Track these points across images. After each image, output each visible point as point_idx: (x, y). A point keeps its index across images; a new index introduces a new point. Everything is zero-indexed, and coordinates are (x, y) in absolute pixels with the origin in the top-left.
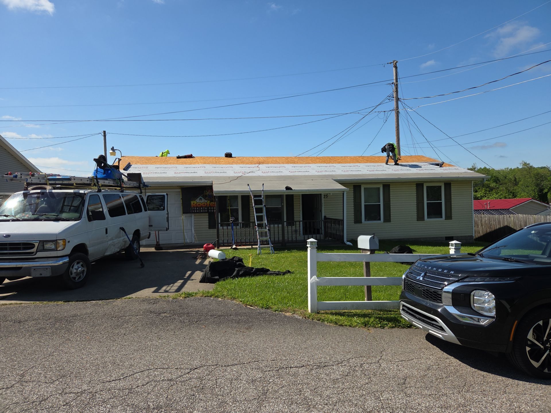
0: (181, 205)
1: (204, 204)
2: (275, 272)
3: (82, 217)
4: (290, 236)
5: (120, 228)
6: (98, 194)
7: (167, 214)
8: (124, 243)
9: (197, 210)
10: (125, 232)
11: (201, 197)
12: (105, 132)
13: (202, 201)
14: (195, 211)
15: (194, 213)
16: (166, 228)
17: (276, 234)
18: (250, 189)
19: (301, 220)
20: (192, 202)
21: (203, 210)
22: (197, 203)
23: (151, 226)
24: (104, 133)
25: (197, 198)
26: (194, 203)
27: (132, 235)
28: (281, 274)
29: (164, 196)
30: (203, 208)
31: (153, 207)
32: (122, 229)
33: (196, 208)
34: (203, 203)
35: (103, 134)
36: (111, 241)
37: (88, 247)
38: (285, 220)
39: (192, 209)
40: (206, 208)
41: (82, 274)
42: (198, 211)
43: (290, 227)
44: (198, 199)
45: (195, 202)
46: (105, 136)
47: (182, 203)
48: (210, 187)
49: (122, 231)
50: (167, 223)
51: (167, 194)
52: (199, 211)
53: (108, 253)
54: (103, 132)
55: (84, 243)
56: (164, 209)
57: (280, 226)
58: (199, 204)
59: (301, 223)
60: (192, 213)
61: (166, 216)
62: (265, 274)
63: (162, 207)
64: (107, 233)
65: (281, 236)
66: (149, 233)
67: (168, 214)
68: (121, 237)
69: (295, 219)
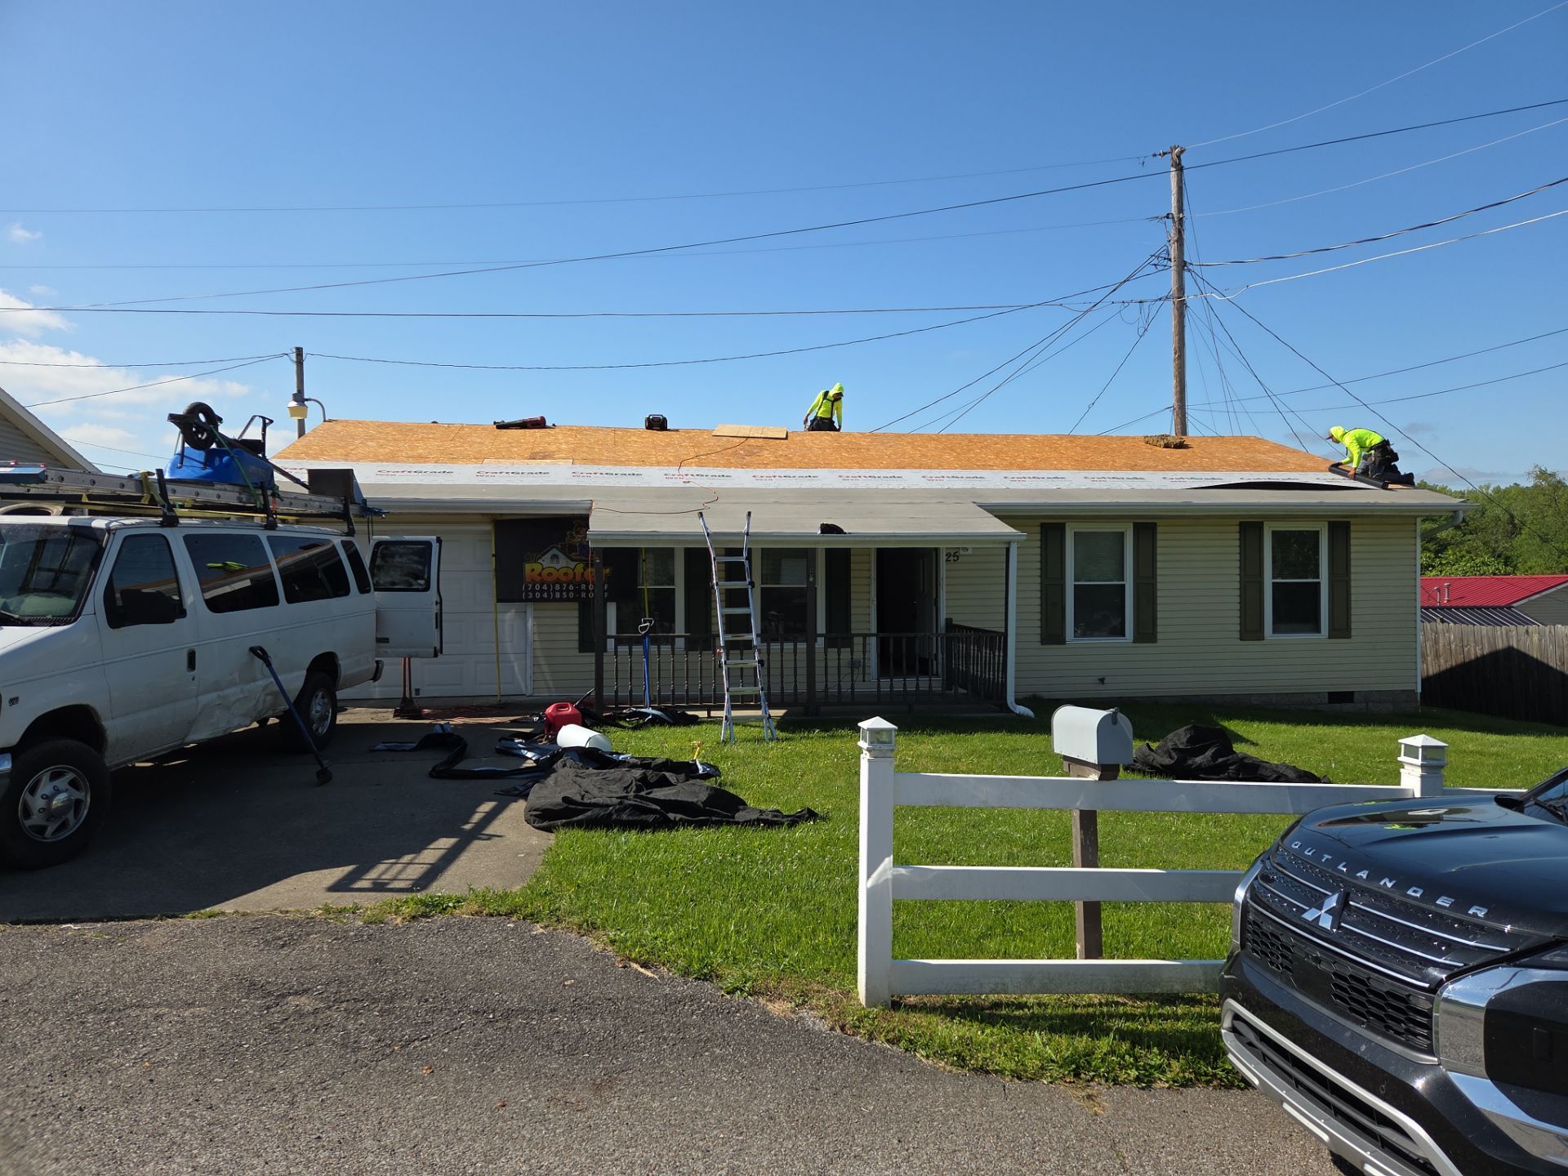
0: (492, 575)
1: (566, 574)
2: (764, 817)
3: (83, 613)
4: (833, 678)
5: (253, 650)
6: (166, 532)
7: (437, 603)
8: (269, 698)
9: (542, 591)
10: (269, 665)
11: (555, 551)
12: (299, 351)
13: (558, 562)
14: (538, 595)
15: (534, 600)
16: (433, 650)
17: (789, 672)
18: (707, 529)
19: (874, 630)
20: (528, 567)
21: (561, 591)
22: (543, 569)
23: (382, 640)
24: (297, 355)
25: (545, 553)
26: (533, 570)
27: (305, 672)
28: (782, 824)
29: (428, 544)
30: (561, 587)
31: (389, 579)
32: (259, 653)
33: (541, 586)
34: (565, 570)
35: (294, 357)
36: (214, 695)
37: (102, 719)
38: (821, 628)
39: (527, 587)
40: (571, 587)
41: (72, 812)
42: (545, 595)
43: (833, 652)
44: (549, 555)
45: (537, 567)
46: (300, 363)
47: (496, 570)
48: (583, 520)
49: (259, 662)
50: (436, 632)
51: (439, 540)
52: (549, 595)
53: (202, 734)
54: (294, 350)
55: (88, 705)
56: (427, 588)
57: (802, 646)
58: (550, 574)
59: (873, 641)
60: (527, 600)
61: (435, 609)
62: (728, 823)
63: (422, 582)
64: (191, 664)
65: (802, 679)
66: (377, 662)
67: (440, 603)
68: (255, 680)
69: (855, 628)
